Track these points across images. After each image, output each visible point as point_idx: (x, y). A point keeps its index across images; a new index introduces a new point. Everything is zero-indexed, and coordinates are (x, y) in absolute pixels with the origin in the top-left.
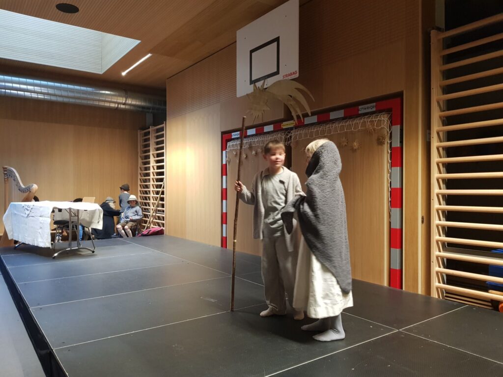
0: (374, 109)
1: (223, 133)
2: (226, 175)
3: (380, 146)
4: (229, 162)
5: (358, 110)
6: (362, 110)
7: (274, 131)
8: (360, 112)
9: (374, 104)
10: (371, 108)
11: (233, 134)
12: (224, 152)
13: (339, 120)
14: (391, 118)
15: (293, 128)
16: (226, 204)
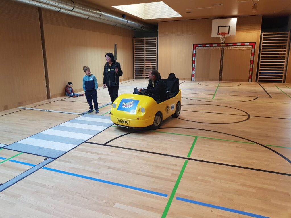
1: (194, 44)
2: (195, 57)
4: (197, 53)
5: (244, 44)
6: (246, 44)
7: (217, 46)
10: (248, 44)
12: (194, 50)
13: (240, 46)
14: (252, 47)
15: (225, 46)
16: (194, 65)
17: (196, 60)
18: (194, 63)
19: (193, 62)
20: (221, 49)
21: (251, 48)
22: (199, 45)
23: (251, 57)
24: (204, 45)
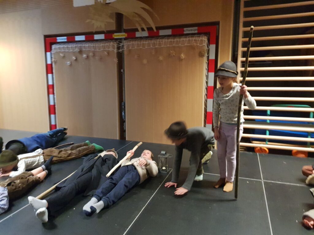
0: (196, 32)
1: (46, 37)
2: (52, 73)
3: (201, 58)
4: (55, 62)
5: (183, 31)
6: (187, 31)
7: (105, 40)
8: (185, 33)
9: (196, 28)
10: (194, 30)
11: (58, 38)
12: (48, 54)
13: (168, 36)
14: (209, 40)
15: (125, 39)
16: (54, 98)
17: (55, 82)
18: (53, 94)
19: (50, 89)
20: (115, 51)
21: (205, 44)
22: (59, 39)
23: (207, 77)
24: (71, 38)
